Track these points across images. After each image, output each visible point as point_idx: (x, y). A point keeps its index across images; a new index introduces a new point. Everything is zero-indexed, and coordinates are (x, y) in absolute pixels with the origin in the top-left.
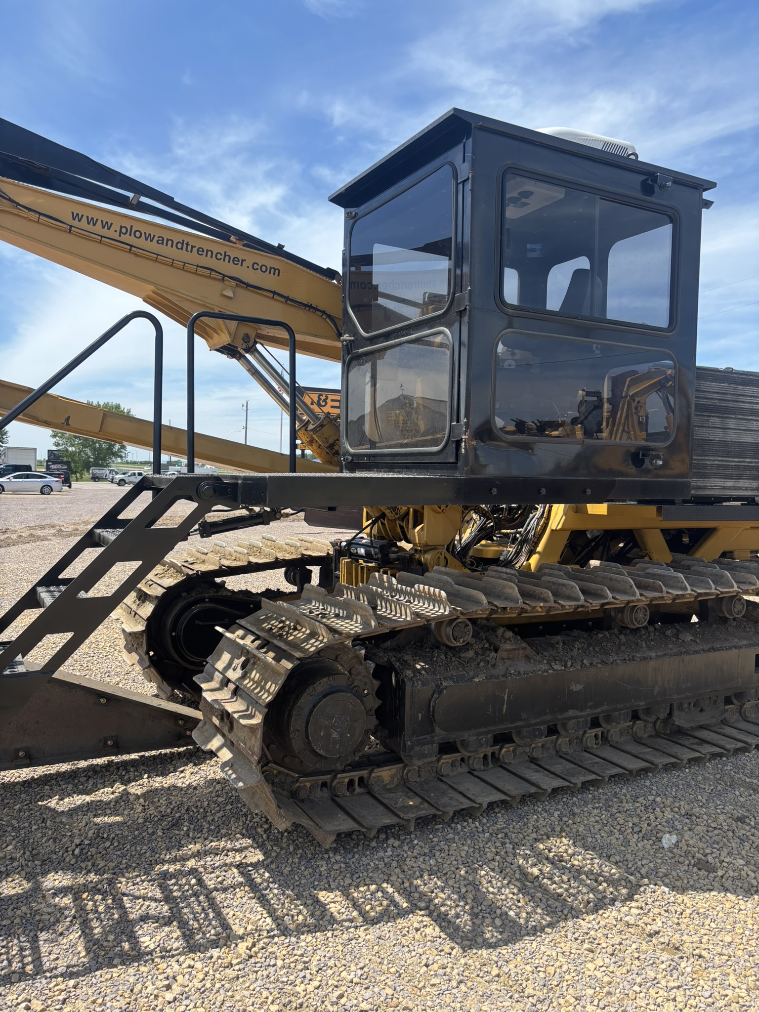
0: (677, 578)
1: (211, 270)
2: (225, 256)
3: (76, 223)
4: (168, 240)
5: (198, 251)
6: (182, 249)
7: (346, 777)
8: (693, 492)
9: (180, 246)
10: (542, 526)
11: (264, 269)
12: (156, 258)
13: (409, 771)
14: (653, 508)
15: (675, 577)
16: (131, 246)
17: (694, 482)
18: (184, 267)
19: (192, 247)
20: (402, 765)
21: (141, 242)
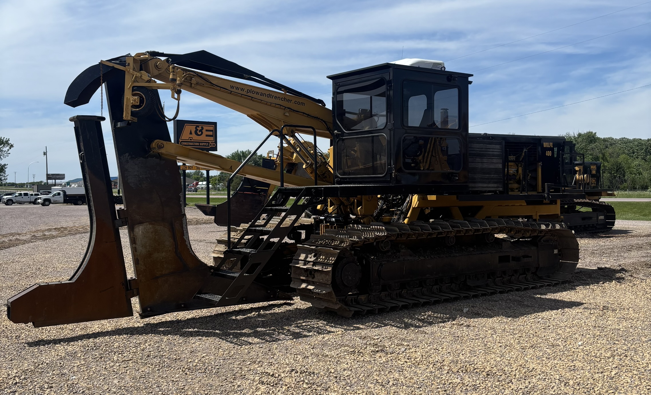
0: (465, 223)
1: (280, 105)
2: (285, 99)
3: (232, 90)
4: (264, 94)
5: (275, 97)
6: (269, 97)
7: (350, 298)
8: (470, 189)
9: (268, 96)
10: (409, 206)
11: (299, 103)
12: (261, 102)
13: (370, 297)
14: (455, 196)
15: (464, 223)
16: (252, 97)
17: (471, 185)
18: (271, 105)
19: (273, 96)
20: (368, 295)
21: (254, 95)
